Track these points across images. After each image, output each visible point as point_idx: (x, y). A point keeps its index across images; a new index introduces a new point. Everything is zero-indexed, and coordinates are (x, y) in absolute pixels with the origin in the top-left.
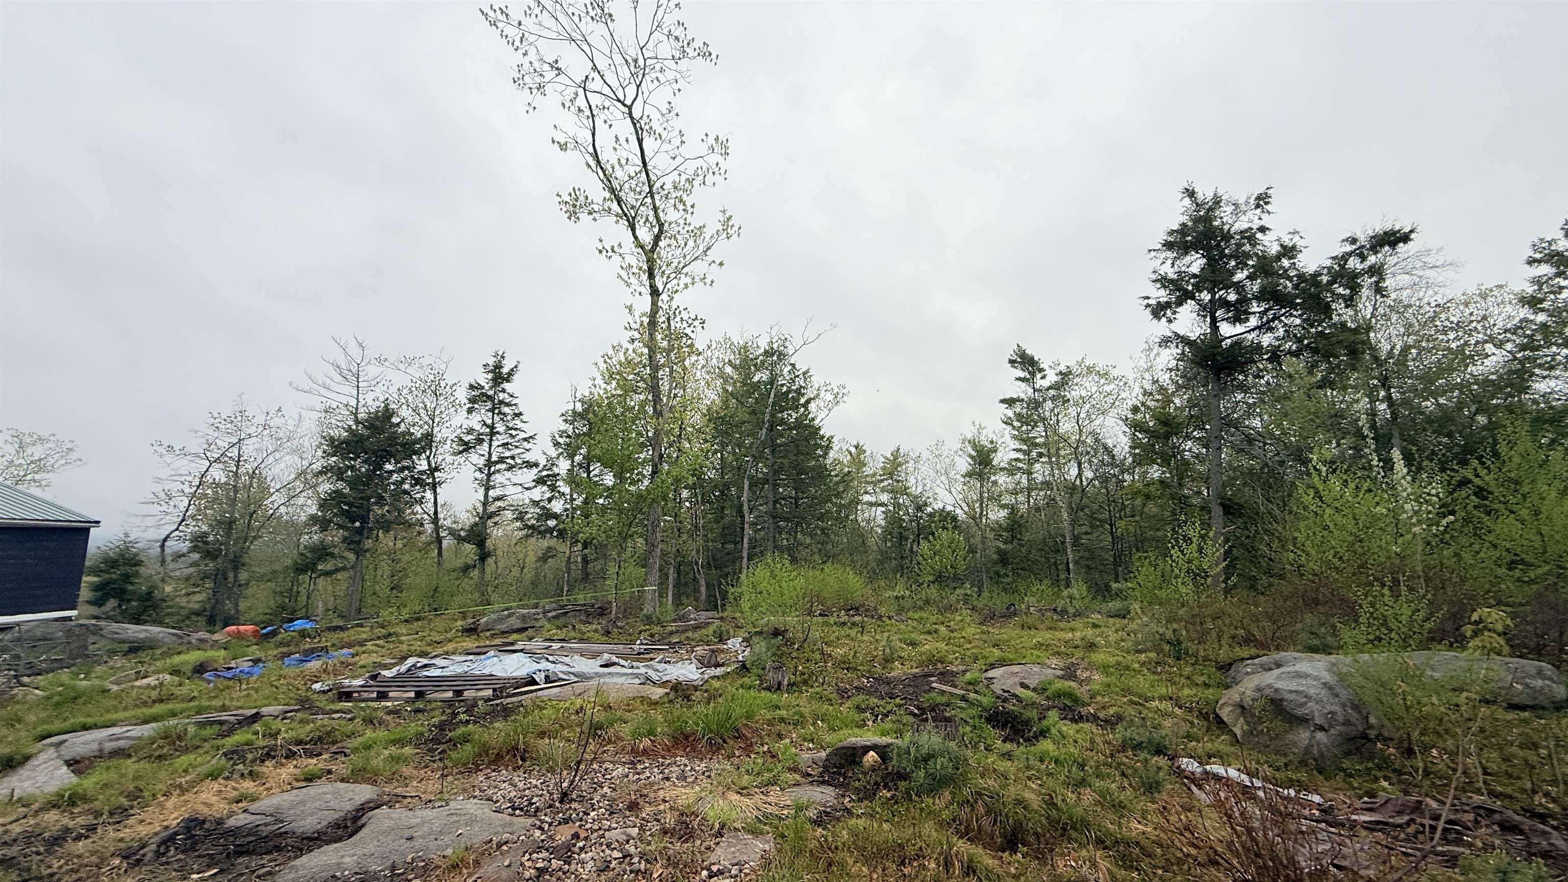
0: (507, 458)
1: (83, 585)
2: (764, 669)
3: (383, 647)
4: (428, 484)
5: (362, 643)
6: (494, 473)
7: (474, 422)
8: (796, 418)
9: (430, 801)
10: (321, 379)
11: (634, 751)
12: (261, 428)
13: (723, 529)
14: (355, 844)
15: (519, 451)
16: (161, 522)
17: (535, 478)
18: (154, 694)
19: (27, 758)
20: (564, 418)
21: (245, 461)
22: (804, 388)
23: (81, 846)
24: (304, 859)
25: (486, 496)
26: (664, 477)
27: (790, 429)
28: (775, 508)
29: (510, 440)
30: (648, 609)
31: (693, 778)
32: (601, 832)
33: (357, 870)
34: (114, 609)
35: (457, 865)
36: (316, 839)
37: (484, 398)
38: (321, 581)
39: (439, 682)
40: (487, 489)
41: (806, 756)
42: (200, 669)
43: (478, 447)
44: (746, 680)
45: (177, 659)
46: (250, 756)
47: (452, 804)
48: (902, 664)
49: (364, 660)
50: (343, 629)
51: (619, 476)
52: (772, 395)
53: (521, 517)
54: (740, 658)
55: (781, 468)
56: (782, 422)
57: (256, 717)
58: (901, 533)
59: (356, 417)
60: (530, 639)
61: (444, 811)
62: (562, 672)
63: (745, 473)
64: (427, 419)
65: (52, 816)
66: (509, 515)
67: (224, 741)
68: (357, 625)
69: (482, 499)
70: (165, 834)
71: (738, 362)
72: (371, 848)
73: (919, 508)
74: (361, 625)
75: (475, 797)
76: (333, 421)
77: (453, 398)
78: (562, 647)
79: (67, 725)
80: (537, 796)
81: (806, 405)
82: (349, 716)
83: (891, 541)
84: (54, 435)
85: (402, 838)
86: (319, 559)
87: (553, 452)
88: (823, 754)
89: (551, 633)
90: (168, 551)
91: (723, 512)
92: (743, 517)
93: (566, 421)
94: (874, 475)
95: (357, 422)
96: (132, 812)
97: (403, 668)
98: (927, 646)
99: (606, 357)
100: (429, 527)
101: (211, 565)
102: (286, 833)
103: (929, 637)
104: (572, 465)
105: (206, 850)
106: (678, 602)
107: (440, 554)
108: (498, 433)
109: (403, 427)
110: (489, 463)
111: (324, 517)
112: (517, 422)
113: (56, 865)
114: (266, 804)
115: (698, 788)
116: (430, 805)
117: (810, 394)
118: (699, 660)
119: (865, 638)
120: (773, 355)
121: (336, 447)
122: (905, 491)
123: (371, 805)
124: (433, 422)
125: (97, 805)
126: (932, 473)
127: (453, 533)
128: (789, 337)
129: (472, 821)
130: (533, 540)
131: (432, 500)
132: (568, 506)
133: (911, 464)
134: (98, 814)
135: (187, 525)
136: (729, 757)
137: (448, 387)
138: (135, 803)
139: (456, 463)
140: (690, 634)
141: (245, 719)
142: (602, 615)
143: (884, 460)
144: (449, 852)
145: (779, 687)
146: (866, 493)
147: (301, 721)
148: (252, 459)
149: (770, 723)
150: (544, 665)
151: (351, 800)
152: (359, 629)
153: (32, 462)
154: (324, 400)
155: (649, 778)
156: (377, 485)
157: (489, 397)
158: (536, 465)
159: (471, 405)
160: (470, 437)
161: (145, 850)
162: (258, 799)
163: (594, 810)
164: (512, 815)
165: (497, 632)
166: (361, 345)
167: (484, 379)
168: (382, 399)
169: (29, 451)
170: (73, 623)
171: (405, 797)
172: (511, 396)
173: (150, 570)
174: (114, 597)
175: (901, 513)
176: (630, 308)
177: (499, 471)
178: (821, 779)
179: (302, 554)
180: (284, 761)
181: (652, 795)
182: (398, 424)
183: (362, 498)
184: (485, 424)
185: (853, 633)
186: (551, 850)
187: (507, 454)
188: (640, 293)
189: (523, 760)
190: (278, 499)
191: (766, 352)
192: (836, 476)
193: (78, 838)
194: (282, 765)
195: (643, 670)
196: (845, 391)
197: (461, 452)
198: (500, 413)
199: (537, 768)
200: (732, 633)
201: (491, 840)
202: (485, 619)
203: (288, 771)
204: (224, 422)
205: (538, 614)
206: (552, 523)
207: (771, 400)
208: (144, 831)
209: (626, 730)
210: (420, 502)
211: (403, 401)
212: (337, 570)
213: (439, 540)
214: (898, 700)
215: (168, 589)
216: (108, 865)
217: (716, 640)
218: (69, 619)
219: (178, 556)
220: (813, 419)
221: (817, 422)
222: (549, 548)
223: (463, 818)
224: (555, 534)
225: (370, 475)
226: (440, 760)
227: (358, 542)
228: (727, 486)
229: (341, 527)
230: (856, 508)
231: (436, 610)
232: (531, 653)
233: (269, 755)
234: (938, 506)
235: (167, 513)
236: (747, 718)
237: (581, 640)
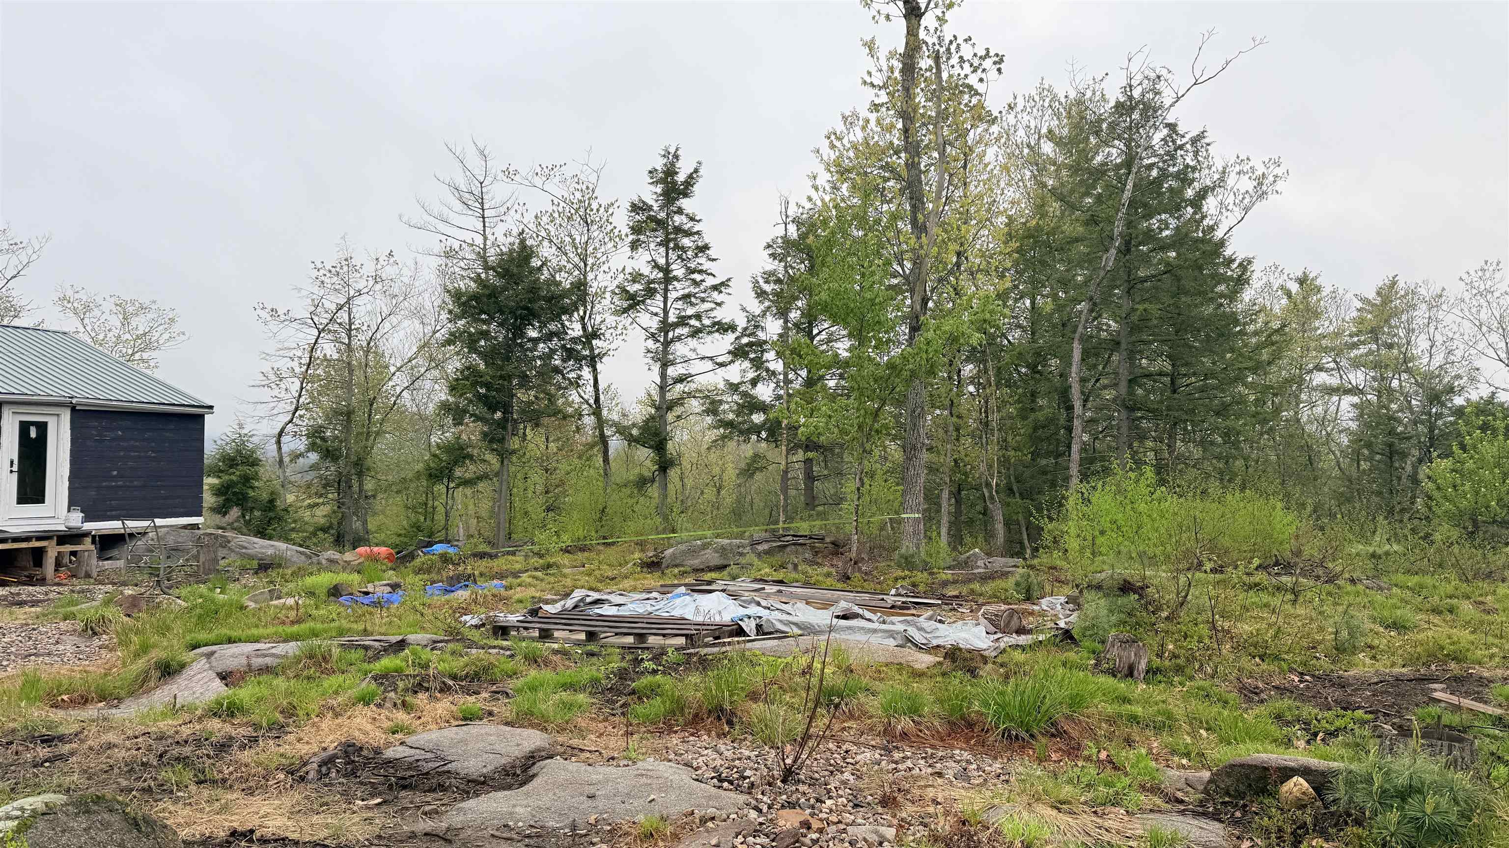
0: (690, 317)
1: (205, 487)
2: (1103, 642)
3: (542, 580)
4: (585, 357)
5: (516, 575)
6: (672, 341)
7: (641, 262)
8: (1177, 228)
9: (613, 758)
10: (436, 209)
11: (888, 731)
12: (371, 283)
13: (1035, 429)
14: (527, 794)
15: (707, 306)
16: (275, 412)
17: (731, 348)
18: (292, 614)
19: (182, 666)
20: (771, 251)
21: (357, 329)
22: (1194, 169)
23: (246, 756)
24: (471, 803)
25: (663, 376)
26: (930, 334)
27: (1164, 247)
28: (1131, 393)
29: (693, 290)
30: (907, 546)
31: (981, 780)
32: (842, 826)
33: (532, 823)
34: (237, 520)
35: (651, 834)
36: (483, 783)
37: (653, 225)
38: (459, 493)
39: (616, 623)
40: (665, 365)
41: (1174, 773)
42: (335, 592)
43: (648, 301)
44: (1072, 655)
45: (309, 581)
46: (401, 685)
47: (640, 764)
48: (1374, 658)
49: (518, 593)
50: (491, 556)
51: (859, 335)
52: (1130, 186)
53: (713, 408)
54: (1062, 624)
55: (1145, 319)
56: (1149, 236)
57: (402, 645)
58: (1391, 445)
59: (486, 262)
60: (734, 578)
61: (632, 771)
62: (781, 621)
63: (1075, 332)
64: (577, 259)
65: (215, 724)
66: (695, 405)
67: (372, 666)
68: (508, 553)
69: (658, 381)
70: (324, 755)
71: (1065, 132)
72: (546, 800)
73: (1435, 398)
74: (513, 553)
75: (670, 761)
76: (457, 269)
77: (609, 228)
78: (780, 591)
79: (212, 636)
80: (751, 769)
81: (1197, 202)
82: (508, 653)
83: (1370, 459)
84: (154, 302)
85: (582, 795)
86: (456, 463)
87: (756, 308)
88: (1206, 775)
89: (762, 572)
90: (285, 448)
91: (1033, 401)
92: (1070, 408)
93: (773, 256)
94: (1337, 334)
95: (487, 267)
96: (290, 730)
97: (570, 603)
98: (1430, 634)
99: (833, 137)
100: (589, 421)
101: (332, 469)
102: (449, 772)
103: (1436, 619)
104: (786, 328)
105: (368, 777)
106: (956, 540)
107: (606, 460)
108: (676, 278)
109: (545, 275)
110: (665, 326)
111: (457, 405)
112: (702, 260)
113: (226, 772)
114: (423, 738)
115: (989, 794)
116: (611, 761)
117: (1205, 178)
118: (990, 621)
119: (1301, 611)
120: (1132, 109)
121: (464, 304)
122: (1405, 364)
123: (543, 754)
124: (586, 265)
125: (255, 718)
126: (1468, 328)
127: (622, 430)
128: (1164, 72)
129: (666, 787)
130: (731, 445)
131: (592, 382)
132: (782, 392)
133: (1421, 313)
134: (257, 726)
135: (301, 416)
136: (1040, 761)
137: (602, 210)
138: (291, 721)
139: (620, 327)
140: (976, 586)
141: (390, 646)
142: (836, 554)
143: (1359, 305)
144: (640, 818)
145: (1130, 673)
146: (1319, 368)
147: (453, 653)
148: (365, 328)
149: (1111, 720)
150: (753, 610)
151: (518, 745)
152: (510, 557)
153: (138, 337)
154: (443, 238)
155: (910, 769)
156: (519, 360)
157: (659, 222)
158: (732, 328)
159: (634, 237)
160: (637, 287)
161: (308, 767)
162: (414, 732)
163: (830, 798)
164: (719, 787)
165: (689, 569)
166: (482, 153)
167: (650, 194)
168: (515, 232)
169: (134, 322)
170: (201, 532)
171: (582, 750)
172: (692, 219)
173: (267, 472)
174: (237, 505)
175: (1394, 406)
176: (870, 46)
177: (679, 338)
178: (1200, 810)
179: (435, 456)
180: (439, 695)
181: (916, 792)
182: (540, 269)
183: (502, 377)
184: (656, 266)
185: (1276, 601)
186: (772, 836)
187: (690, 311)
188: (888, 17)
189: (730, 723)
190: (400, 380)
191: (1119, 105)
192: (1256, 333)
193: (243, 747)
194: (437, 699)
195: (900, 627)
196: (1279, 171)
197: (625, 311)
198: (677, 247)
199: (750, 738)
200: (1048, 588)
201: (692, 813)
202: (671, 550)
203: (444, 706)
204: (328, 275)
205: (743, 547)
206: (758, 418)
207: (1127, 194)
208: (304, 749)
209: (873, 705)
210: (576, 384)
211: (543, 233)
212: (480, 478)
213: (603, 440)
214: (1359, 713)
215: (290, 498)
216: (274, 778)
217: (1021, 597)
218: (195, 527)
219: (296, 456)
220: (1212, 229)
221: (1219, 234)
222: (756, 457)
223: (655, 781)
224: (764, 435)
225: (509, 346)
226: (623, 714)
227: (502, 440)
228: (1040, 357)
229: (478, 418)
230: (1297, 397)
231: (605, 538)
232: (734, 596)
233: (419, 687)
234: (1478, 393)
235: (280, 400)
236: (1070, 706)
237: (807, 584)
